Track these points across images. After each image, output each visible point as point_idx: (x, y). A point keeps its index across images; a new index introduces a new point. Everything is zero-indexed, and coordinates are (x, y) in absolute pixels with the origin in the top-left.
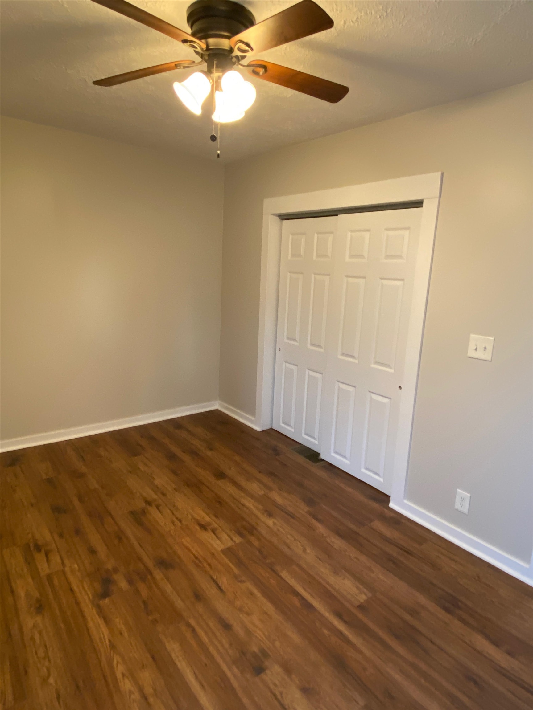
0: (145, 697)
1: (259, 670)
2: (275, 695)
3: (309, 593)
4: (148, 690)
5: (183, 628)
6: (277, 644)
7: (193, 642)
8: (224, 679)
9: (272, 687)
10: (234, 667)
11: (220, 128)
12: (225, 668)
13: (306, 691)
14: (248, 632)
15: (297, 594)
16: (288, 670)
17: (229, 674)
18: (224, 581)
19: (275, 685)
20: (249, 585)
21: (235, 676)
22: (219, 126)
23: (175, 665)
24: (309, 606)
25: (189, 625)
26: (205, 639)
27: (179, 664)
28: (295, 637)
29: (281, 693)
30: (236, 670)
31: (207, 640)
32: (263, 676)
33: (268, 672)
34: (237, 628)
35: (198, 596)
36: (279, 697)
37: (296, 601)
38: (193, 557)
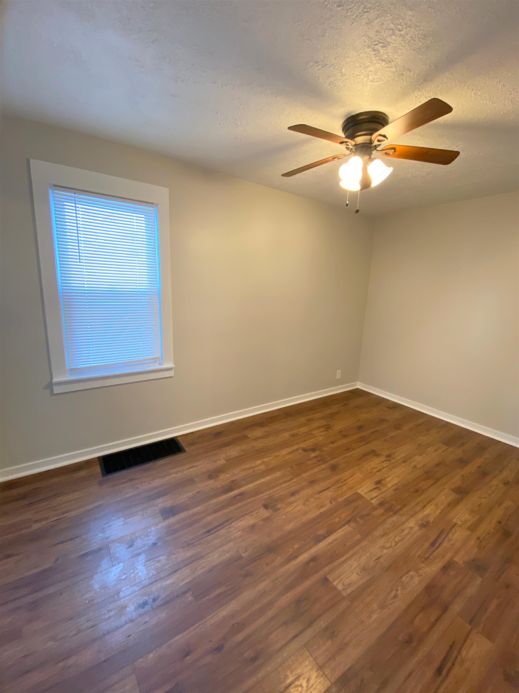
0: (253, 467)
1: (266, 507)
2: (252, 512)
3: (331, 543)
4: (256, 468)
5: (290, 477)
6: (284, 517)
7: (281, 481)
8: (261, 493)
9: (257, 511)
10: (267, 496)
11: (349, 194)
12: (268, 493)
13: (253, 526)
14: (290, 504)
15: (329, 533)
16: (266, 520)
17: (264, 494)
18: (329, 494)
19: (257, 513)
20: (329, 506)
21: (263, 496)
22: (348, 193)
23: (268, 475)
24: (319, 539)
25: (291, 479)
26: (283, 485)
27: (268, 477)
28: (289, 527)
29: (252, 515)
30: (266, 497)
31: (283, 486)
32: (263, 508)
33: (265, 510)
34: (293, 499)
35: (312, 482)
36: (251, 514)
37: (321, 532)
38: (345, 479)
